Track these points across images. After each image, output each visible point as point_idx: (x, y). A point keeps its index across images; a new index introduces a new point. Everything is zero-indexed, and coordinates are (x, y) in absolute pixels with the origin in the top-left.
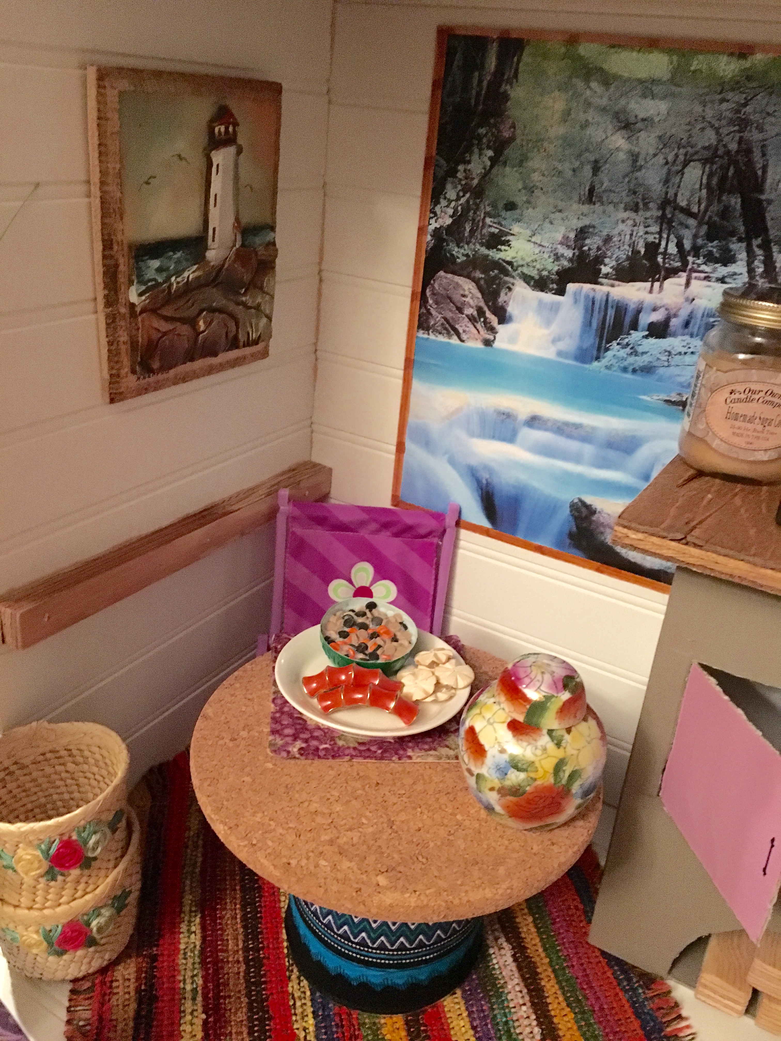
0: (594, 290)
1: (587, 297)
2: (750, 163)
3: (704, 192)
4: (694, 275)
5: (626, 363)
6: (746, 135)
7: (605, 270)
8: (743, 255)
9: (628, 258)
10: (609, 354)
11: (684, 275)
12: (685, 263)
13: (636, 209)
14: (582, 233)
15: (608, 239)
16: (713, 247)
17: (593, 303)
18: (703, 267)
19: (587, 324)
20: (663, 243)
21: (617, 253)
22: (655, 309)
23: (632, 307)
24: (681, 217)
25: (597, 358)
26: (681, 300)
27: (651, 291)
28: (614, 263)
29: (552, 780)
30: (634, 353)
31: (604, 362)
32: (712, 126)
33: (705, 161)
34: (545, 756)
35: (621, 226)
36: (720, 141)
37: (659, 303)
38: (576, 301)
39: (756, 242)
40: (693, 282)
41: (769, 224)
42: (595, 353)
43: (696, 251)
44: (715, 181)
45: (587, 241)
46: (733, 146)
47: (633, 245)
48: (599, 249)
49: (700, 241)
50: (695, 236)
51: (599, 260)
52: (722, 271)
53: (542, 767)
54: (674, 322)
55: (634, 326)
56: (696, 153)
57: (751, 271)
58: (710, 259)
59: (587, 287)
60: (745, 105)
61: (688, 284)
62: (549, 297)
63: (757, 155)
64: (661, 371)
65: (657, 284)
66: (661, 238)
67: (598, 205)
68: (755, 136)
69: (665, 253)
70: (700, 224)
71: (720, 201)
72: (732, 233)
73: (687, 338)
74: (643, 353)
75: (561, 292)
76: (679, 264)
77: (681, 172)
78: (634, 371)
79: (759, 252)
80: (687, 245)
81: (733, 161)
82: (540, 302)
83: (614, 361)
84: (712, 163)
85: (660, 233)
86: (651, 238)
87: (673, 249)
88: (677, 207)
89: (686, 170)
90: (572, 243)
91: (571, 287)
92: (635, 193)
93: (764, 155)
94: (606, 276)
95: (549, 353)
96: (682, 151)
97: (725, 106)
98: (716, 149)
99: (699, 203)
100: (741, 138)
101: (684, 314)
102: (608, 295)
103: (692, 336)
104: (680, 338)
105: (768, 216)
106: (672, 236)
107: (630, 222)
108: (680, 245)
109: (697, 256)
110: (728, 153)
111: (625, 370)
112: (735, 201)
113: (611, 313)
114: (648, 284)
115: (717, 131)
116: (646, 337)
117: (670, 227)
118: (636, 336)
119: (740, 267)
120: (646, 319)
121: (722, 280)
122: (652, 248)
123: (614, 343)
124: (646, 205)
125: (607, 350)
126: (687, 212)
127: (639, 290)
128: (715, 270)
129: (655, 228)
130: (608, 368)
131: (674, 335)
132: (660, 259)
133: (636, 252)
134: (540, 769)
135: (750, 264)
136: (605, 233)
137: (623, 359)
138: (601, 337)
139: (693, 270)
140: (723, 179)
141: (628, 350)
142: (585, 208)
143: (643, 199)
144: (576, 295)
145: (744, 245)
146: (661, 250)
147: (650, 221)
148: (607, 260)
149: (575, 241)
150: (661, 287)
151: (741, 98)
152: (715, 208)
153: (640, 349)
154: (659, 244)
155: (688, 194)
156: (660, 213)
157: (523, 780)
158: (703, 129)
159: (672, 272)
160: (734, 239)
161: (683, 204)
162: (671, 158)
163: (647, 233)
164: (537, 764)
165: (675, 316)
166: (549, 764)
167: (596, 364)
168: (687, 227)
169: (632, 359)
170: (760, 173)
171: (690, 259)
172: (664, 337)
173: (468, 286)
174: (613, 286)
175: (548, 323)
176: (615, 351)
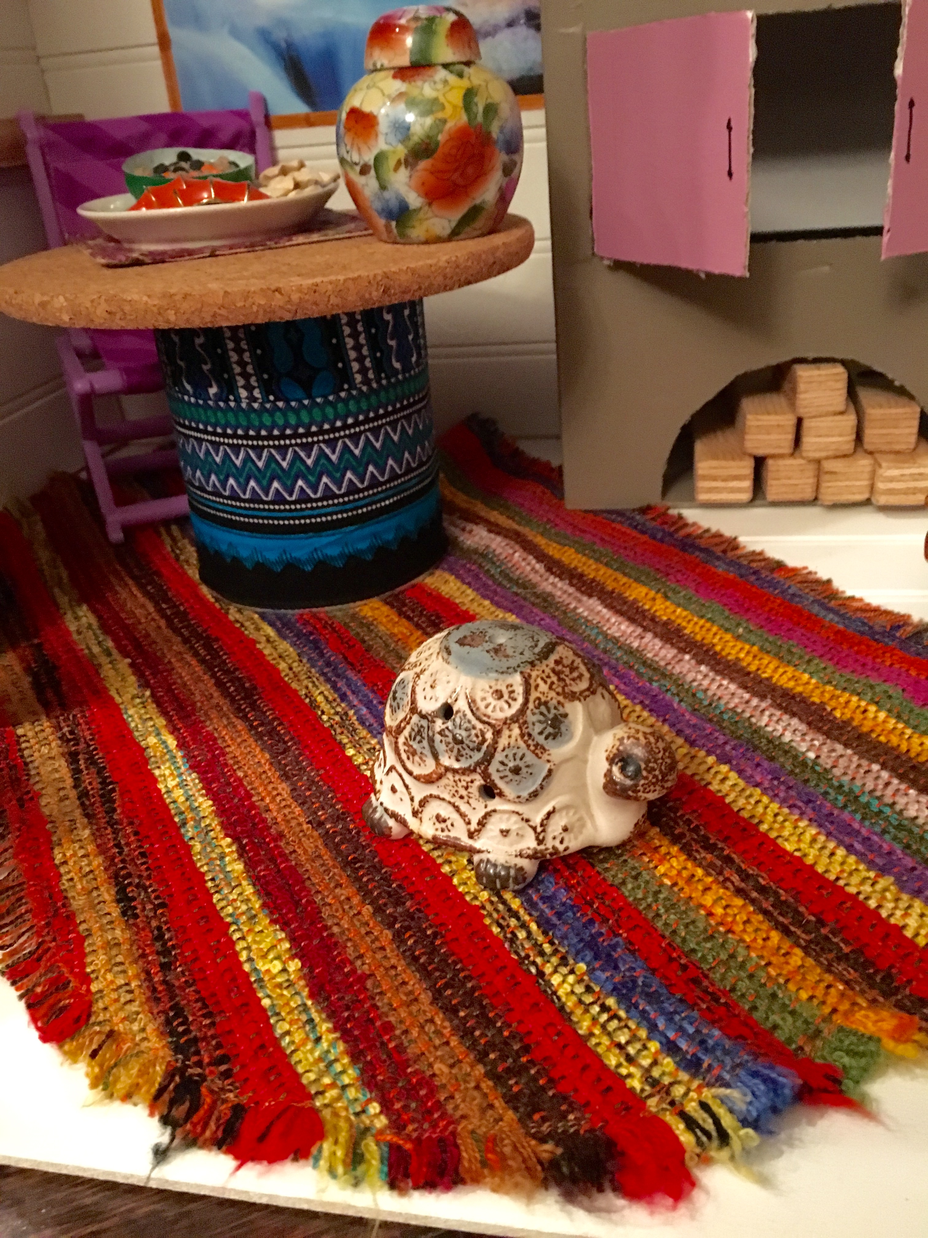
29: (464, 118)
34: (447, 88)
53: (449, 102)
134: (446, 104)
157: (431, 128)
164: (442, 99)
166: (456, 98)
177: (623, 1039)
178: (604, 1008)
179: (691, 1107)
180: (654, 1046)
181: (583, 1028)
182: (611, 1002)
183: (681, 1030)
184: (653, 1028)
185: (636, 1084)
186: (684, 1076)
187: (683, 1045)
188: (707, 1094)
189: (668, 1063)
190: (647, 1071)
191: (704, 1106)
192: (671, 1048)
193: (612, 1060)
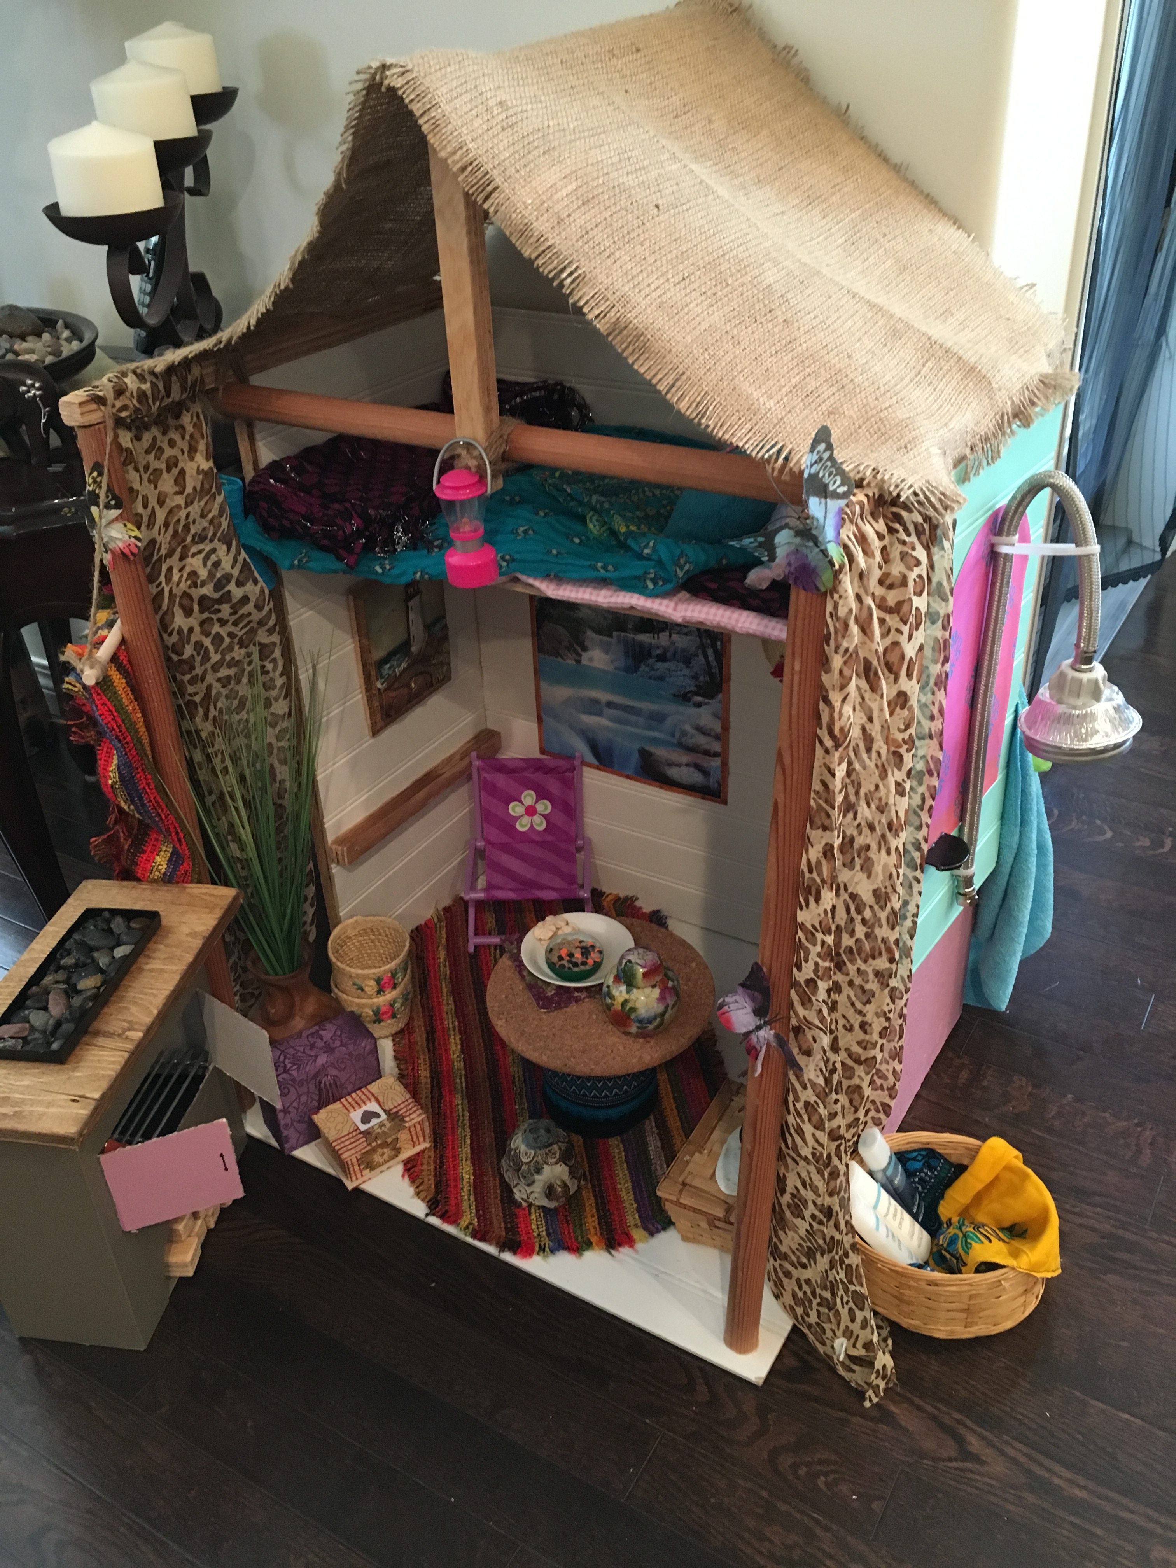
4: (673, 631)
7: (630, 626)
18: (676, 628)
26: (668, 643)
27: (654, 638)
40: (673, 635)
52: (686, 629)
54: (669, 654)
55: (650, 656)
61: (670, 636)
62: (606, 639)
64: (667, 679)
65: (656, 635)
76: (664, 626)
78: (655, 679)
91: (615, 633)
94: (631, 629)
95: (611, 668)
101: (672, 650)
111: (650, 678)
114: (652, 635)
118: (651, 661)
121: (687, 634)
127: (648, 637)
128: (681, 629)
132: (655, 622)
139: (671, 629)
148: (630, 622)
150: (658, 637)
159: (662, 630)
173: (561, 630)
175: (607, 652)
176: (643, 668)
179: (542, 1241)
180: (544, 1228)
185: (534, 1233)
187: (549, 1230)
188: (547, 1241)
190: (539, 1235)
191: (544, 1245)
192: (546, 1230)
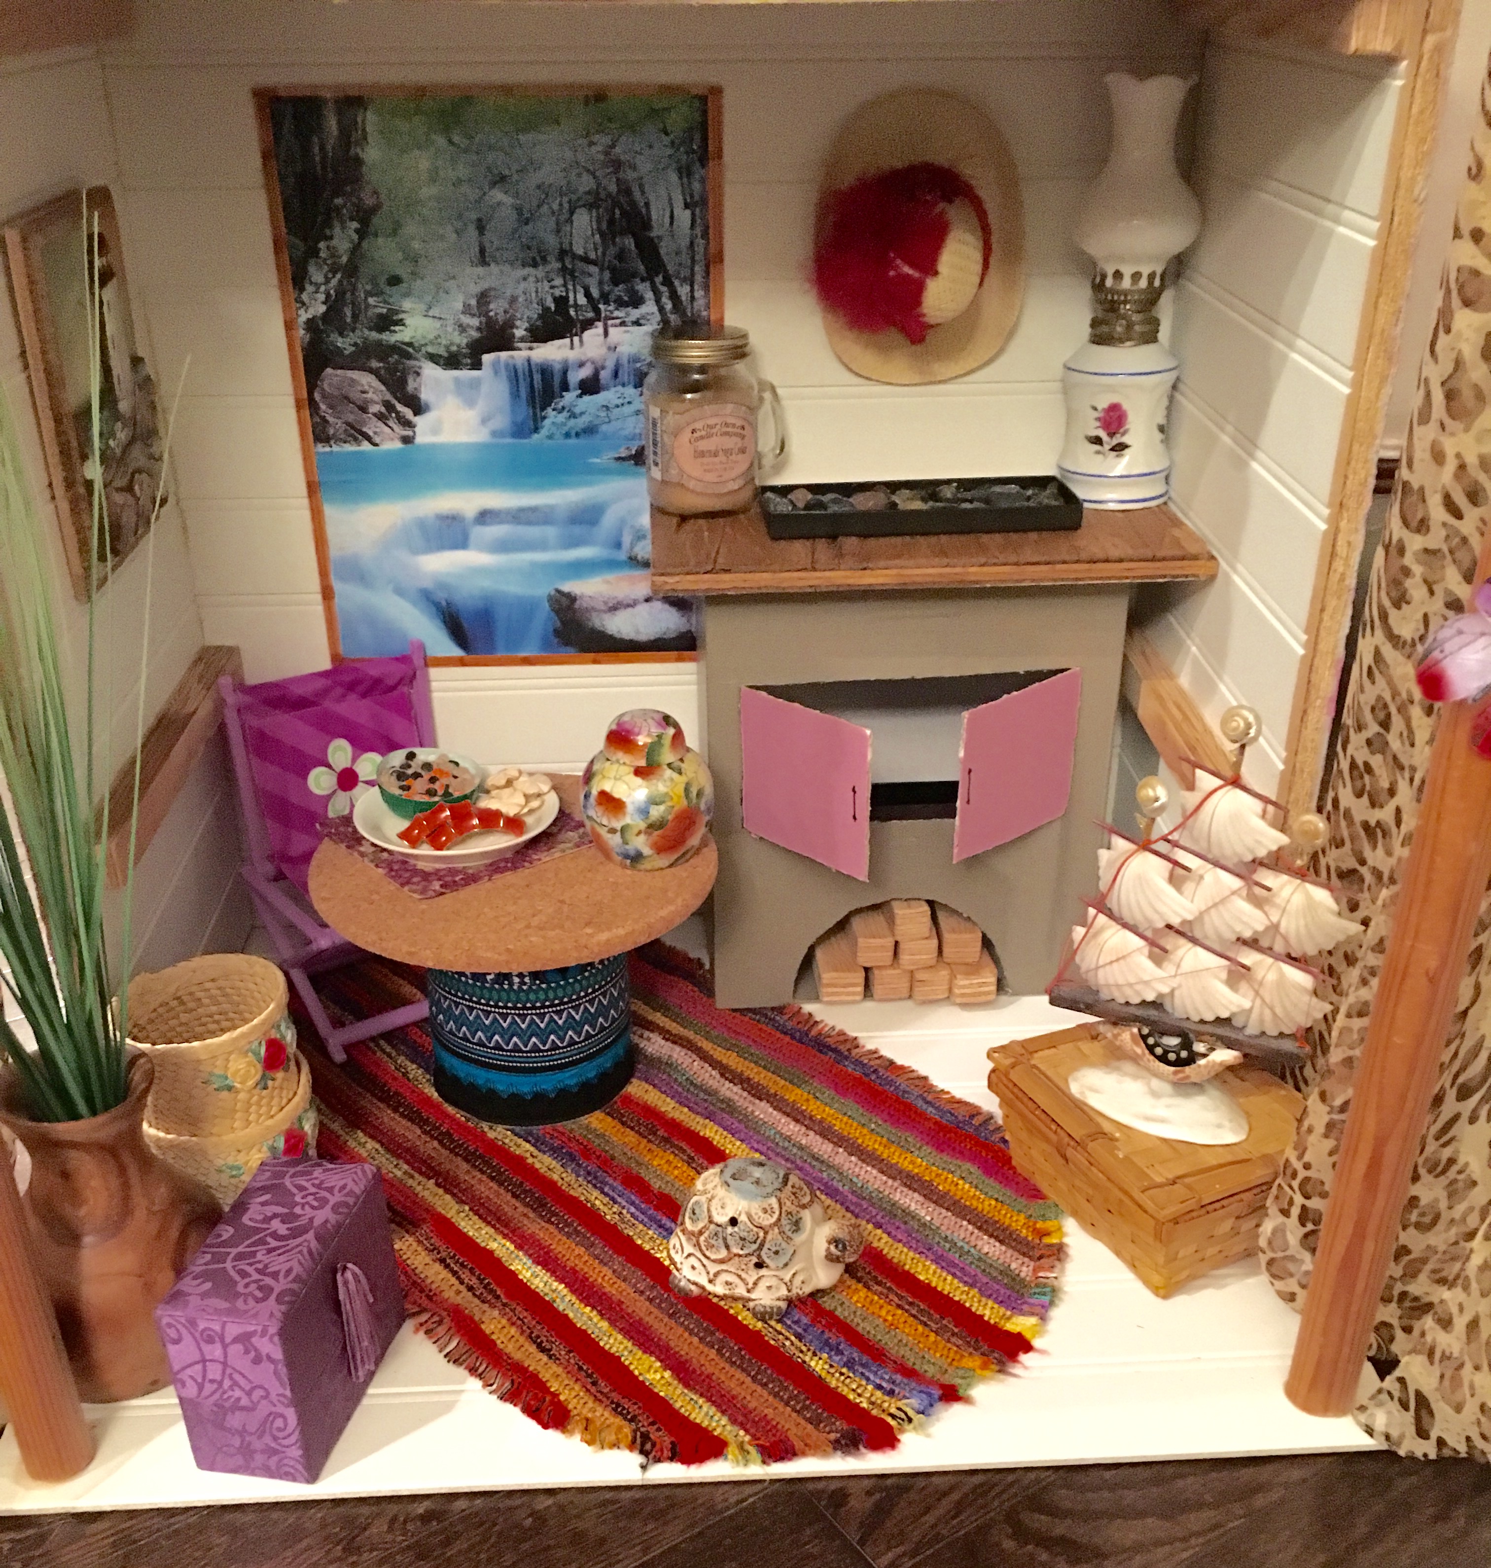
0: (512, 357)
1: (507, 365)
2: (633, 204)
3: (597, 236)
4: (610, 322)
5: (566, 429)
6: (621, 175)
7: (519, 333)
8: (649, 295)
9: (541, 317)
10: (547, 422)
11: (600, 325)
12: (597, 311)
13: (535, 265)
14: (483, 298)
15: (513, 300)
16: (619, 290)
17: (516, 371)
18: (616, 313)
19: (515, 394)
20: (571, 295)
21: (528, 313)
22: (581, 365)
23: (557, 367)
24: (580, 265)
25: (536, 430)
26: (604, 351)
27: (572, 348)
28: (526, 325)
29: (685, 802)
30: (573, 416)
31: (544, 432)
32: (588, 171)
33: (590, 206)
34: (674, 785)
35: (523, 285)
36: (599, 185)
37: (583, 358)
38: (496, 372)
39: (659, 279)
40: (612, 330)
41: (665, 259)
42: (531, 423)
43: (605, 298)
44: (604, 226)
45: (492, 306)
46: (613, 188)
47: (541, 302)
48: (505, 312)
49: (606, 288)
50: (601, 283)
51: (510, 324)
52: (635, 314)
53: (675, 795)
56: (579, 199)
57: (661, 309)
58: (621, 304)
59: (504, 355)
60: (613, 146)
61: (606, 333)
63: (637, 194)
64: (604, 428)
65: (576, 339)
66: (567, 291)
67: (493, 265)
68: (630, 175)
69: (576, 306)
70: (602, 270)
71: (614, 244)
72: (634, 275)
73: (620, 388)
74: (582, 413)
75: (477, 365)
76: (591, 315)
77: (570, 221)
78: (577, 435)
79: (664, 289)
80: (595, 293)
81: (616, 204)
82: (457, 380)
83: (554, 429)
84: (598, 208)
85: (565, 285)
86: (557, 293)
87: (582, 300)
88: (575, 256)
89: (575, 217)
90: (475, 311)
92: (529, 248)
93: (643, 192)
94: (522, 340)
96: (565, 199)
97: (594, 149)
98: (598, 193)
99: (596, 249)
100: (618, 179)
102: (529, 361)
103: (623, 385)
104: (613, 390)
105: (662, 252)
106: (578, 287)
107: (532, 279)
108: (588, 295)
109: (607, 303)
110: (609, 195)
111: (567, 435)
112: (629, 242)
113: (537, 377)
114: (567, 340)
115: (593, 174)
116: (580, 396)
117: (574, 278)
118: (569, 397)
119: (649, 307)
120: (576, 377)
121: (637, 323)
122: (561, 302)
123: (549, 410)
124: (544, 260)
125: (544, 418)
126: (586, 260)
127: (560, 347)
128: (628, 315)
129: (558, 281)
130: (550, 437)
131: (607, 388)
132: (572, 312)
133: (546, 310)
134: (674, 797)
135: (658, 301)
136: (508, 294)
137: (564, 424)
138: (534, 407)
139: (608, 318)
140: (611, 222)
141: (565, 414)
142: (480, 270)
143: (539, 252)
144: (495, 364)
145: (648, 284)
146: (571, 302)
147: (552, 275)
148: (518, 323)
149: (478, 308)
150: (581, 341)
151: (606, 140)
152: (612, 251)
153: (577, 410)
154: (566, 298)
155: (582, 242)
156: (559, 265)
157: (664, 811)
158: (579, 175)
159: (588, 324)
160: (638, 280)
161: (580, 252)
162: (555, 207)
163: (552, 287)
164: (671, 794)
165: (603, 368)
166: (680, 790)
167: (536, 436)
168: (590, 275)
169: (572, 422)
170: (644, 210)
171: (601, 306)
172: (597, 392)
173: (365, 379)
174: (531, 349)
176: (552, 418)
177: (854, 1386)
178: (842, 1374)
179: (893, 1410)
180: (870, 1387)
181: (833, 1384)
182: (844, 1370)
183: (882, 1378)
184: (868, 1379)
185: (864, 1405)
186: (886, 1398)
187: (884, 1384)
188: (900, 1404)
189: (879, 1394)
190: (869, 1399)
191: (899, 1409)
192: (879, 1387)
193: (851, 1396)
